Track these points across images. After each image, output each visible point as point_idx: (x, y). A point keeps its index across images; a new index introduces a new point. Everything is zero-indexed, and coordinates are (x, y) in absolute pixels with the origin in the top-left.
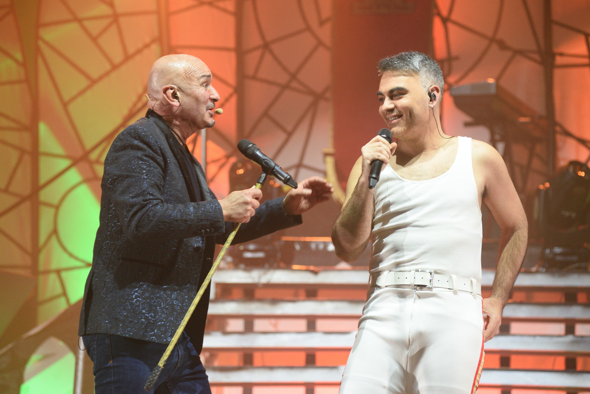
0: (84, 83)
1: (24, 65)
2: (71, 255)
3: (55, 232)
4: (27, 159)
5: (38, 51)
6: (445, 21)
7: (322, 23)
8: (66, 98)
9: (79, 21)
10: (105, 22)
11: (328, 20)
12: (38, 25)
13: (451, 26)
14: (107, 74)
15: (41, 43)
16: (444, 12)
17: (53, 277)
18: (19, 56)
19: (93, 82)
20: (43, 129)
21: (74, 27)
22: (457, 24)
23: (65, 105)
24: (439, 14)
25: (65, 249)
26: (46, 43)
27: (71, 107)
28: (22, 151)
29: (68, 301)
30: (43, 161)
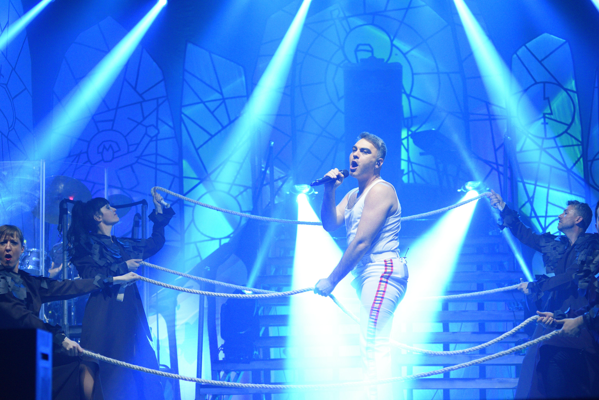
0: (207, 137)
1: (174, 128)
2: (202, 234)
3: (193, 220)
4: (177, 180)
5: (182, 120)
6: (408, 96)
7: (339, 99)
8: (197, 146)
9: (204, 103)
10: (218, 103)
11: (342, 97)
12: (182, 106)
13: (411, 98)
14: (219, 131)
15: (183, 115)
16: (408, 92)
17: (192, 246)
18: (171, 124)
19: (212, 136)
20: (185, 163)
21: (201, 105)
22: (414, 97)
23: (197, 150)
24: (405, 93)
25: (199, 231)
26: (185, 115)
27: (200, 151)
28: (174, 176)
29: (201, 258)
30: (185, 181)
